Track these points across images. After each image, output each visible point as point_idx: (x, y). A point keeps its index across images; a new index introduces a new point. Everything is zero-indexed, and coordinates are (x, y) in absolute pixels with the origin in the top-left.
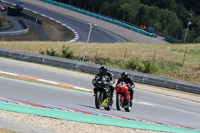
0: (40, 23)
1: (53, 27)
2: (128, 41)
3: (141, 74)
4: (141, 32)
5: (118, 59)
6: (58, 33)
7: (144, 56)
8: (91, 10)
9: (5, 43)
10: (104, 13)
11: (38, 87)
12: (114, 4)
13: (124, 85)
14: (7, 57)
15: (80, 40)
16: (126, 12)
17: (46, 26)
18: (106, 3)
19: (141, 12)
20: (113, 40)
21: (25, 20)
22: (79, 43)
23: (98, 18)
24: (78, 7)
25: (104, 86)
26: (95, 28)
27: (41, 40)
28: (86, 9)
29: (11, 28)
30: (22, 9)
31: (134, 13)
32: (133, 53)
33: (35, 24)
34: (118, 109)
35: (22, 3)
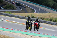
0: (25, 8)
1: (29, 9)
2: (50, 13)
3: (54, 22)
4: (54, 10)
5: (47, 18)
6: (30, 11)
7: (55, 17)
8: (40, 4)
9: (15, 13)
10: (43, 5)
11: (23, 26)
12: (46, 2)
13: (37, 23)
14: (16, 17)
15: (36, 12)
16: (50, 5)
17: (27, 8)
18: (44, 2)
19: (54, 4)
20: (46, 13)
21: (21, 7)
22: (36, 13)
23: (41, 6)
24: (36, 3)
25: (29, 23)
26: (41, 9)
27: (25, 12)
28: (38, 4)
29: (17, 9)
30: (20, 4)
31: (52, 5)
32: (52, 16)
33: (24, 8)
34: (35, 30)
35: (20, 2)
